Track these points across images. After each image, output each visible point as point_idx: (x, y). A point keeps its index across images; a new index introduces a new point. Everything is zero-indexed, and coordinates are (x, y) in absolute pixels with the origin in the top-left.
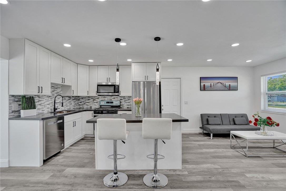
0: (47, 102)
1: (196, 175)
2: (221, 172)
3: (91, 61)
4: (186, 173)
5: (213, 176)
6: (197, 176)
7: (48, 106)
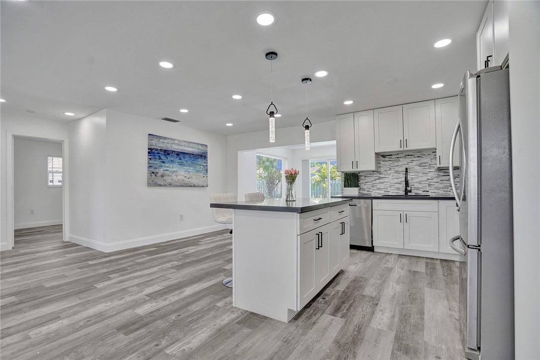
0: (395, 180)
1: (203, 309)
2: (162, 338)
3: (438, 86)
4: (219, 304)
5: (174, 321)
6: (200, 309)
7: (397, 186)
